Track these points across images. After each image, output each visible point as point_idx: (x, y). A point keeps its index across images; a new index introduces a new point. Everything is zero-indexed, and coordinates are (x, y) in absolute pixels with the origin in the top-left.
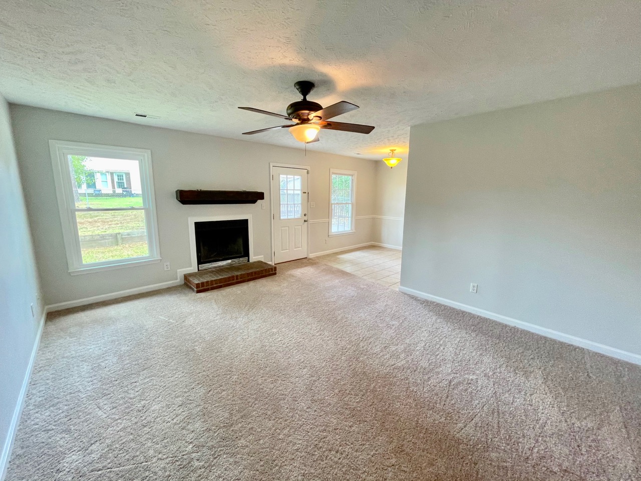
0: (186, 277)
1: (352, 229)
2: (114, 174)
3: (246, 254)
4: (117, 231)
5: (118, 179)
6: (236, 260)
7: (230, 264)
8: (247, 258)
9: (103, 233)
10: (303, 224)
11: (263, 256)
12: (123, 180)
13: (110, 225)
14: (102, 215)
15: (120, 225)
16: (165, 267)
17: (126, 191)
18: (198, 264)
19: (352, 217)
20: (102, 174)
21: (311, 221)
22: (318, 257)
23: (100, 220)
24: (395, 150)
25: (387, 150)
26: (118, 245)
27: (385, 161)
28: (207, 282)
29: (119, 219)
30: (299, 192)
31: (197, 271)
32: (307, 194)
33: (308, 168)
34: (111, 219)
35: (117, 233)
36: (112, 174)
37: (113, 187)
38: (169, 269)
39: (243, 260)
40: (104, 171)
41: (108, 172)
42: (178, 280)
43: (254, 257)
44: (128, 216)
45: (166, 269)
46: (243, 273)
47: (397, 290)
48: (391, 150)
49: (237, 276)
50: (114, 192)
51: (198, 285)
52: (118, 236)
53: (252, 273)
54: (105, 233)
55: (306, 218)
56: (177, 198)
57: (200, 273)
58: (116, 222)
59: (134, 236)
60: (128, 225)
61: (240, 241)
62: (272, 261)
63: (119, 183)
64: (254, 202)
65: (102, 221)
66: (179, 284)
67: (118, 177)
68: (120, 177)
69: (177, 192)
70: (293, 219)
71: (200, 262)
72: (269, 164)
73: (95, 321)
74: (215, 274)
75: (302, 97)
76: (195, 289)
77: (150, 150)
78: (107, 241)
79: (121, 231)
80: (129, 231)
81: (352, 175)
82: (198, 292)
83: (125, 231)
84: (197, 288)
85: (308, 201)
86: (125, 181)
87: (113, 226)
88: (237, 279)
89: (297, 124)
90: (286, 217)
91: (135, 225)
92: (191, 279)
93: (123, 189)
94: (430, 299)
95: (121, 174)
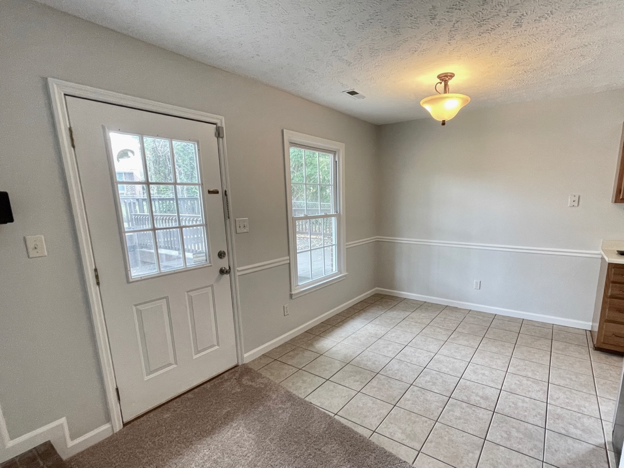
1: (340, 271)
10: (218, 280)
19: (339, 245)
21: (240, 270)
24: (452, 76)
25: (429, 79)
27: (427, 107)
32: (220, 196)
33: (221, 120)
48: (439, 77)
55: (224, 263)
81: (334, 153)
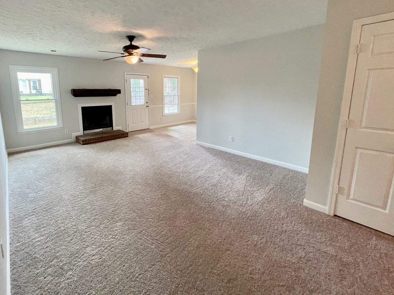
0: (77, 138)
1: (178, 112)
2: (31, 81)
3: (111, 125)
4: (36, 116)
5: (33, 84)
6: (105, 129)
7: (102, 131)
8: (112, 128)
9: (27, 117)
10: (146, 108)
11: (121, 127)
12: (36, 85)
13: (31, 113)
14: (25, 107)
15: (36, 112)
16: (65, 132)
17: (38, 92)
18: (84, 131)
19: (178, 104)
20: (23, 81)
21: (150, 107)
22: (156, 129)
23: (24, 110)
25: (195, 63)
26: (36, 124)
27: (194, 69)
28: (88, 139)
29: (35, 109)
30: (143, 89)
31: (83, 134)
32: (147, 90)
33: (149, 75)
34: (31, 109)
35: (36, 117)
36: (29, 81)
37: (30, 89)
38: (68, 133)
39: (109, 129)
40: (25, 79)
41: (27, 80)
42: (73, 139)
43: (115, 128)
44: (41, 108)
45: (66, 133)
46: (109, 135)
47: (195, 143)
49: (105, 137)
50: (31, 92)
51: (83, 141)
52: (37, 119)
53: (114, 135)
54: (29, 117)
55: (147, 105)
56: (72, 94)
57: (84, 135)
58: (34, 111)
59: (46, 119)
60: (42, 112)
61: (108, 118)
62: (126, 130)
63: (34, 86)
64: (115, 95)
65: (26, 111)
66: (73, 141)
67: (33, 82)
68: (34, 82)
69: (71, 90)
70: (139, 105)
71: (85, 129)
72: (124, 73)
73: (32, 156)
74: (93, 136)
75: (130, 43)
76: (82, 143)
77: (57, 68)
78: (30, 122)
79: (38, 116)
80: (42, 116)
81: (177, 78)
82: (83, 144)
83: (40, 116)
84: (83, 142)
85: (149, 94)
86: (37, 85)
87: (33, 113)
88: (105, 138)
89: (128, 56)
90: (135, 104)
91: (46, 112)
92: (79, 138)
93: (36, 90)
94: (210, 147)
95: (35, 80)
